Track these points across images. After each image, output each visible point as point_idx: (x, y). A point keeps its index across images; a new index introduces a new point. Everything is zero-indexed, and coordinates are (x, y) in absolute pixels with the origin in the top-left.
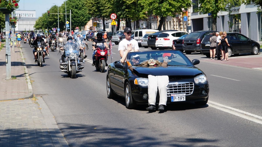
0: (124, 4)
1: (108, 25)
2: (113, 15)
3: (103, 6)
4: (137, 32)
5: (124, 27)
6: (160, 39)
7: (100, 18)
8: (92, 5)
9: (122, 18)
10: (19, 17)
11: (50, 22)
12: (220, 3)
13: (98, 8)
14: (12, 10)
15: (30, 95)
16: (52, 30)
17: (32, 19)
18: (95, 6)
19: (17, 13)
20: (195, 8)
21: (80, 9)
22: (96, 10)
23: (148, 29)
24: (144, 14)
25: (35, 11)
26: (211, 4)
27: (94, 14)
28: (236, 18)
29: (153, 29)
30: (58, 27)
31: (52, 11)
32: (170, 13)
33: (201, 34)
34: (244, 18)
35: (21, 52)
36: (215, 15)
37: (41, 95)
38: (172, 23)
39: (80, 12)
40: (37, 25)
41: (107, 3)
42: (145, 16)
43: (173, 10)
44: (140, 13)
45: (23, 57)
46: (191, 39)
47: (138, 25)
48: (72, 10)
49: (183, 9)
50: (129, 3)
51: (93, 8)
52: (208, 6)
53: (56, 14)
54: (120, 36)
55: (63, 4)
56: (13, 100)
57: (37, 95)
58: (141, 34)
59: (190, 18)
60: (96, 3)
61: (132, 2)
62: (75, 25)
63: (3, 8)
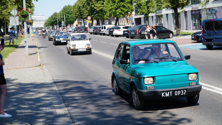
0: (95, 10)
1: (86, 23)
2: (89, 17)
3: (83, 12)
4: (102, 27)
5: (95, 24)
6: (116, 31)
7: (82, 19)
9: (94, 19)
10: (35, 20)
11: (53, 22)
12: (150, 9)
13: (80, 13)
14: (28, 15)
15: (39, 64)
16: (54, 27)
17: (42, 21)
19: (33, 17)
20: (137, 12)
21: (70, 14)
22: (79, 15)
23: (109, 25)
24: (107, 16)
25: (44, 16)
26: (145, 9)
27: (78, 17)
28: (159, 17)
29: (112, 25)
30: (57, 25)
31: (54, 15)
32: (122, 15)
33: (139, 27)
34: (165, 17)
35: (36, 40)
36: (147, 16)
37: (45, 65)
38: (123, 21)
39: (70, 16)
40: (45, 24)
41: (86, 10)
42: (107, 17)
43: (123, 13)
44: (105, 15)
46: (133, 30)
47: (104, 23)
48: (65, 15)
49: (129, 13)
50: (98, 10)
51: (77, 13)
52: (144, 11)
53: (56, 17)
54: (93, 29)
55: (60, 12)
56: (29, 68)
57: (43, 64)
58: (105, 28)
59: (133, 18)
60: (79, 11)
61: (100, 9)
62: (68, 24)
63: (23, 14)
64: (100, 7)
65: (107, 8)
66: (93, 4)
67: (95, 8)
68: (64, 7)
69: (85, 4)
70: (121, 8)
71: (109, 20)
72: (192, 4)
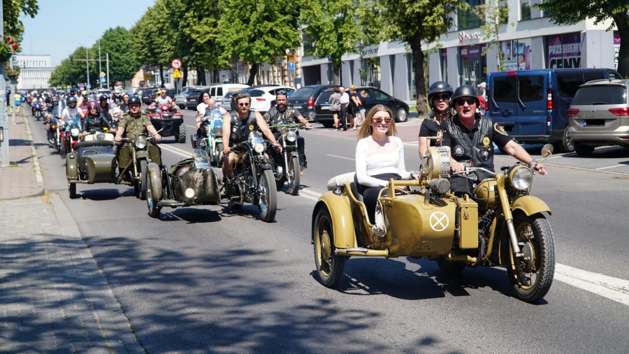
0: (193, 43)
1: (168, 78)
2: (176, 61)
3: (159, 48)
4: (213, 90)
5: (194, 80)
7: (156, 67)
8: (142, 46)
9: (191, 66)
10: (24, 67)
11: (74, 74)
12: (345, 41)
13: (151, 50)
14: (9, 55)
15: (40, 190)
16: (78, 87)
17: (45, 69)
18: (147, 47)
19: (19, 59)
20: (309, 49)
21: (123, 52)
22: (149, 54)
23: (233, 83)
24: (226, 59)
25: (49, 55)
26: (331, 41)
27: (145, 61)
28: (370, 64)
29: (240, 83)
30: (87, 82)
31: (76, 56)
32: (267, 57)
33: (315, 91)
34: (385, 64)
35: (27, 123)
36: (337, 60)
37: (57, 191)
38: (271, 74)
39: (123, 57)
40: (53, 79)
41: (166, 43)
42: (227, 62)
43: (272, 52)
44: (219, 57)
45: (29, 131)
46: (300, 99)
47: (217, 78)
48: (110, 55)
49: (287, 51)
50: (202, 42)
51: (143, 50)
52: (327, 46)
53: (84, 60)
54: (187, 95)
55: (95, 45)
56: (12, 199)
57: (51, 191)
58: (220, 92)
59: (299, 65)
60: (148, 43)
61: (206, 40)
62: (116, 79)
64: (208, 33)
65: (228, 37)
66: (188, 25)
67: (194, 36)
68: (107, 31)
69: (164, 26)
70: (264, 36)
71: (230, 69)
72: (461, 28)
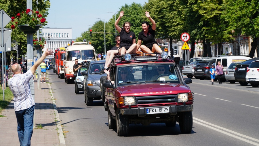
0: (200, 19)
1: (177, 49)
2: (185, 34)
3: (169, 22)
5: (200, 52)
6: (253, 71)
10: (48, 38)
14: (37, 28)
17: (66, 41)
18: (159, 21)
19: (44, 32)
24: (230, 33)
25: (71, 28)
29: (242, 55)
31: (95, 29)
39: (136, 30)
41: (176, 18)
42: (231, 36)
44: (224, 32)
45: (52, 96)
47: (221, 50)
50: (208, 17)
53: (102, 33)
55: (112, 19)
58: (225, 63)
61: (213, 16)
63: (24, 25)
64: (214, 10)
65: (232, 14)
67: (201, 12)
68: (123, 7)
69: (174, 3)
